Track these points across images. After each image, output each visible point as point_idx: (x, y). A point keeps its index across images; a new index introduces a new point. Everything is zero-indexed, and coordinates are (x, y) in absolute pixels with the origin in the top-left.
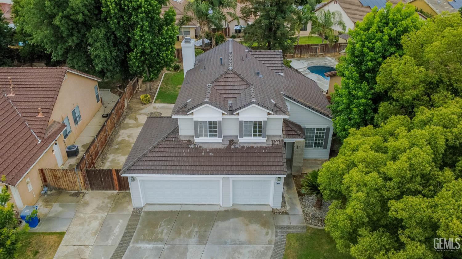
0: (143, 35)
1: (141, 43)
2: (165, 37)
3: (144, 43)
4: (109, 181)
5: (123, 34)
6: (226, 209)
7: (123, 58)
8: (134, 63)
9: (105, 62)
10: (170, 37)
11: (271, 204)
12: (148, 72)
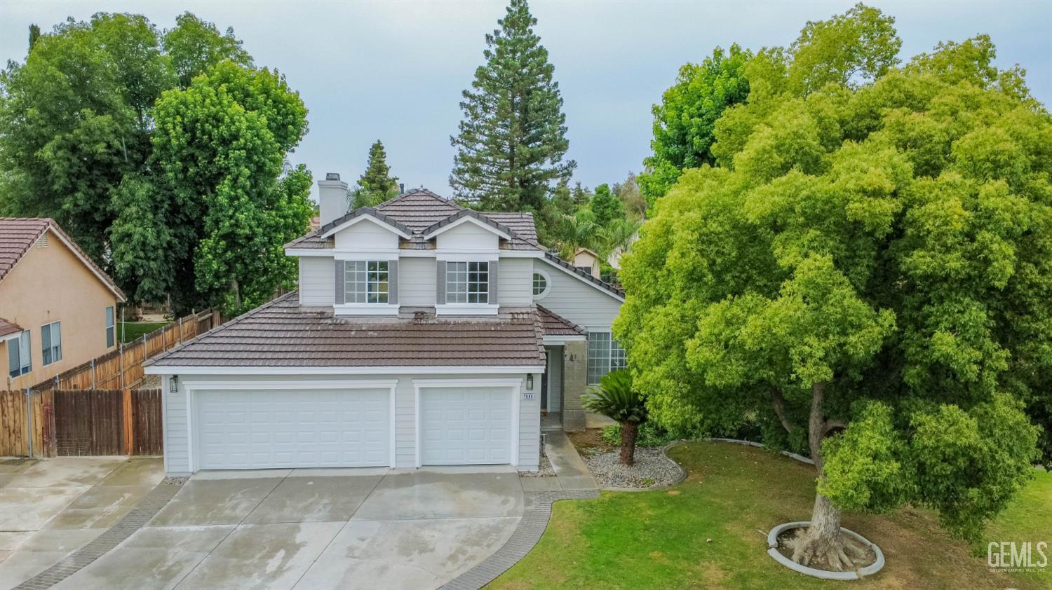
0: (237, 198)
1: (231, 212)
2: (285, 213)
3: (237, 214)
4: (111, 426)
5: (192, 199)
6: (403, 472)
7: (185, 256)
8: (209, 263)
9: (142, 250)
10: (296, 215)
11: (514, 461)
12: (238, 296)
